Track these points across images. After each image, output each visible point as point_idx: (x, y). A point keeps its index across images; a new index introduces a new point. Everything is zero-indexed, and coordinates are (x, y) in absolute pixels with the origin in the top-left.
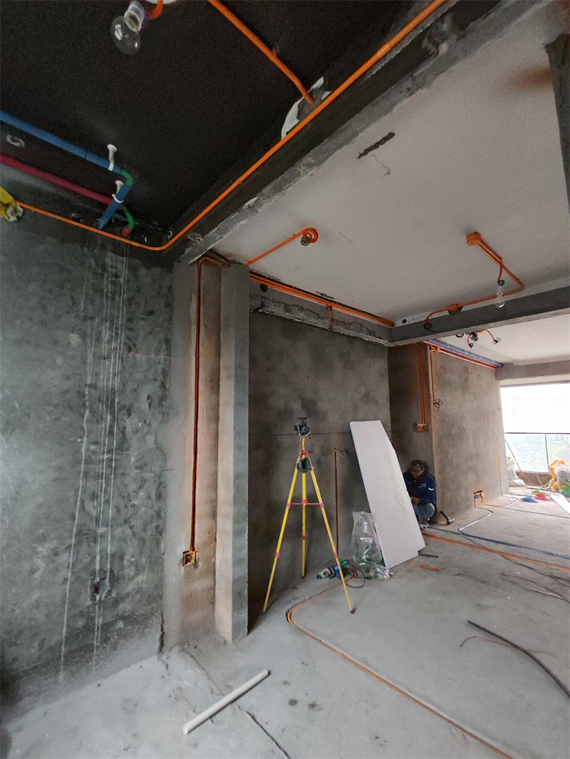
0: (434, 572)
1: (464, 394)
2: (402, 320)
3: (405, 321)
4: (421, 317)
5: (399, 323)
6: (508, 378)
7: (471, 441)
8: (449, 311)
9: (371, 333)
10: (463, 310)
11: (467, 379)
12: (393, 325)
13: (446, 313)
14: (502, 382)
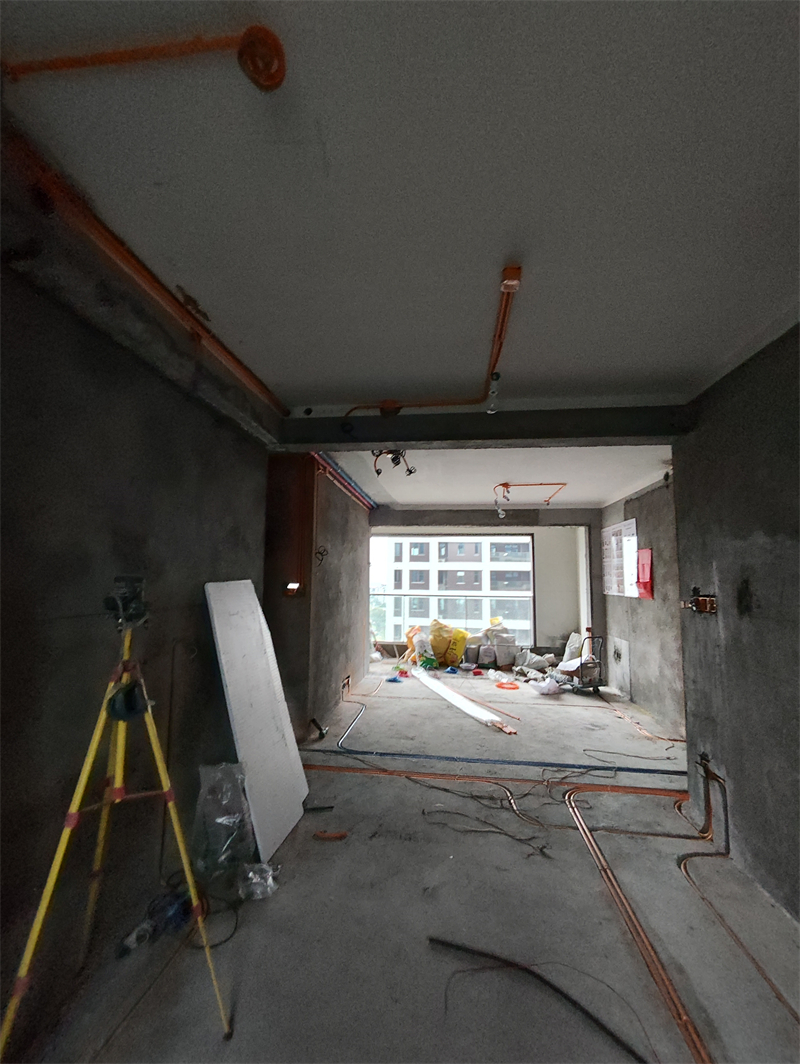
0: (339, 843)
1: (343, 542)
2: (305, 408)
3: (309, 411)
4: (337, 411)
5: (298, 413)
6: (381, 525)
7: (344, 608)
8: (382, 410)
9: (257, 418)
10: (403, 412)
11: (347, 521)
12: (287, 413)
13: (377, 412)
14: (374, 529)
